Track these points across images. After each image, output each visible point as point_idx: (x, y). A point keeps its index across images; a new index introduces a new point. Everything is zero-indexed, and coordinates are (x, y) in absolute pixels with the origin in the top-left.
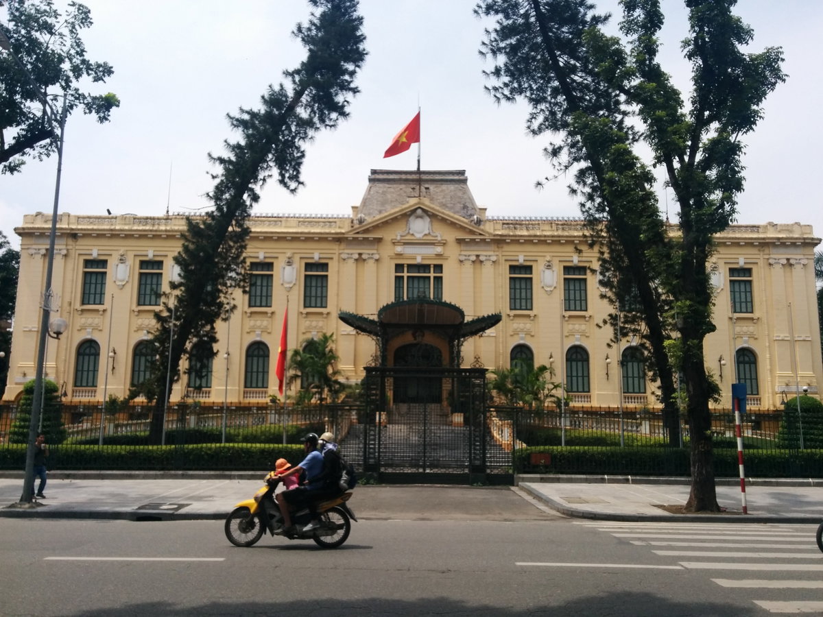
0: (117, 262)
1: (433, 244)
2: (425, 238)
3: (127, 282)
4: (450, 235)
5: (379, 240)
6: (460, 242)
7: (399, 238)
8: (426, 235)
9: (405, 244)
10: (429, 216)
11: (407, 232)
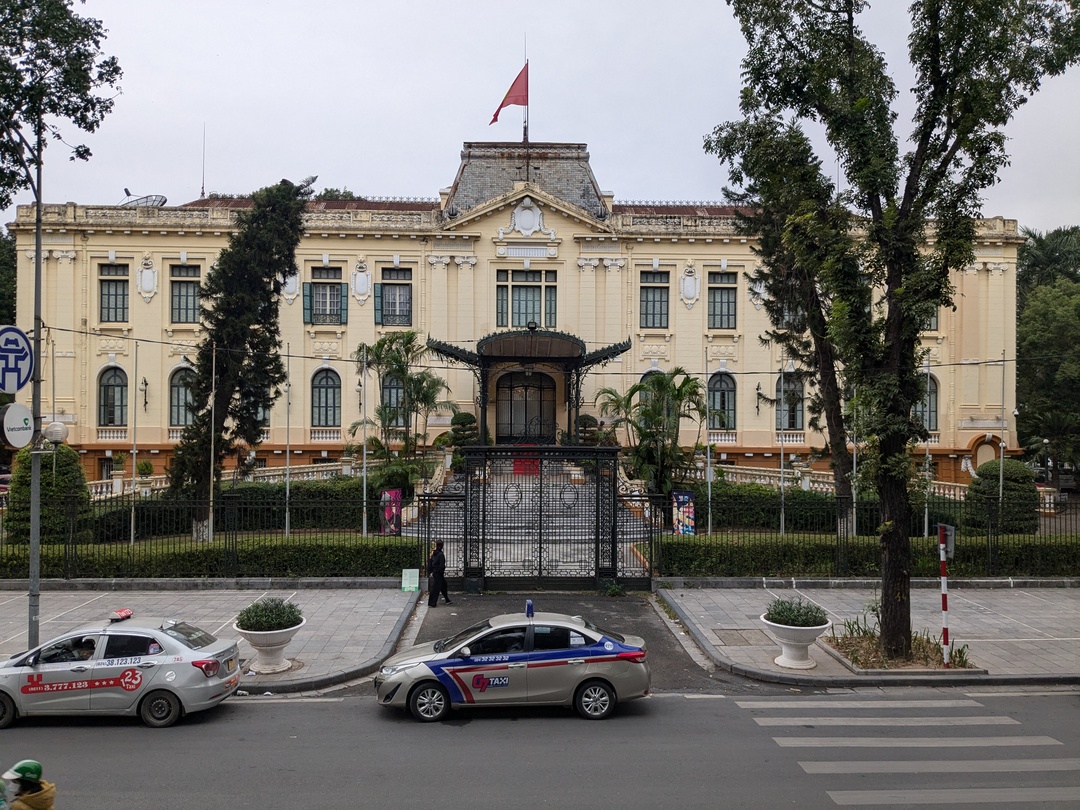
0: (141, 268)
1: (545, 244)
2: (534, 236)
3: (156, 293)
4: (566, 232)
5: (476, 239)
6: (579, 240)
7: (501, 236)
8: (535, 232)
9: (509, 243)
10: (539, 206)
11: (511, 228)
